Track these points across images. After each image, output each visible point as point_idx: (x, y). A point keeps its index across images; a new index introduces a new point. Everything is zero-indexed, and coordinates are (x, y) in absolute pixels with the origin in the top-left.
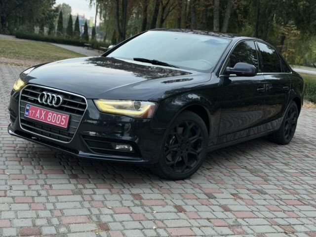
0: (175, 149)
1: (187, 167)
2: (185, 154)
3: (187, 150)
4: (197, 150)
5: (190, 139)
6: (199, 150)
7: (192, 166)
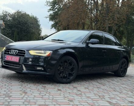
0: (62, 71)
1: (68, 79)
2: (67, 73)
3: (68, 71)
4: (72, 71)
5: (69, 67)
6: (73, 72)
7: (71, 78)
